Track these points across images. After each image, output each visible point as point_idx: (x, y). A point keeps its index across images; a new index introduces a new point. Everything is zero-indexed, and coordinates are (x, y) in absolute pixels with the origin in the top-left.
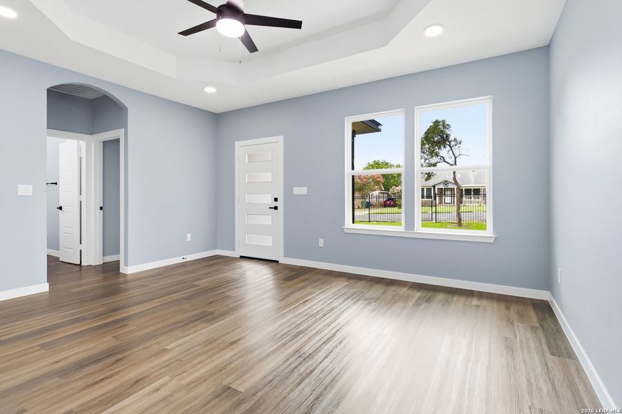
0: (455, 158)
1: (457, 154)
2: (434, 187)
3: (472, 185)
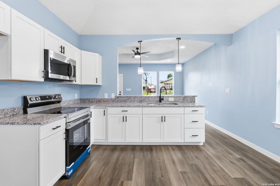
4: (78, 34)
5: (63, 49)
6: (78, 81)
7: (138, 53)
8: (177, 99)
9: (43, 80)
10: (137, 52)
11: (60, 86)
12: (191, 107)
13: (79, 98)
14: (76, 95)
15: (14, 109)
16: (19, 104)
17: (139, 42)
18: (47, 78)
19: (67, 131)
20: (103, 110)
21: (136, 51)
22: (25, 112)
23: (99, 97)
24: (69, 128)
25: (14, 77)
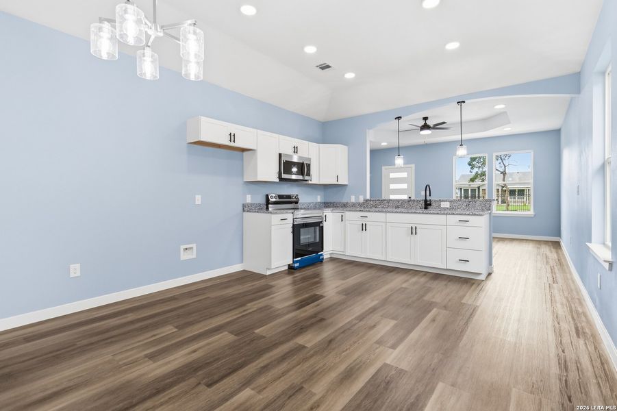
0: (505, 167)
1: (506, 164)
2: (479, 188)
3: (517, 187)
4: (320, 122)
5: (296, 150)
6: (315, 179)
7: (425, 127)
8: (455, 204)
9: (278, 180)
10: (425, 124)
11: (298, 186)
12: (457, 214)
13: (323, 201)
14: (319, 197)
15: (260, 205)
16: (263, 201)
17: (396, 118)
18: (281, 179)
19: (294, 227)
20: (340, 214)
21: (423, 122)
22: (267, 208)
23: (344, 200)
24: (296, 223)
25: (259, 179)
